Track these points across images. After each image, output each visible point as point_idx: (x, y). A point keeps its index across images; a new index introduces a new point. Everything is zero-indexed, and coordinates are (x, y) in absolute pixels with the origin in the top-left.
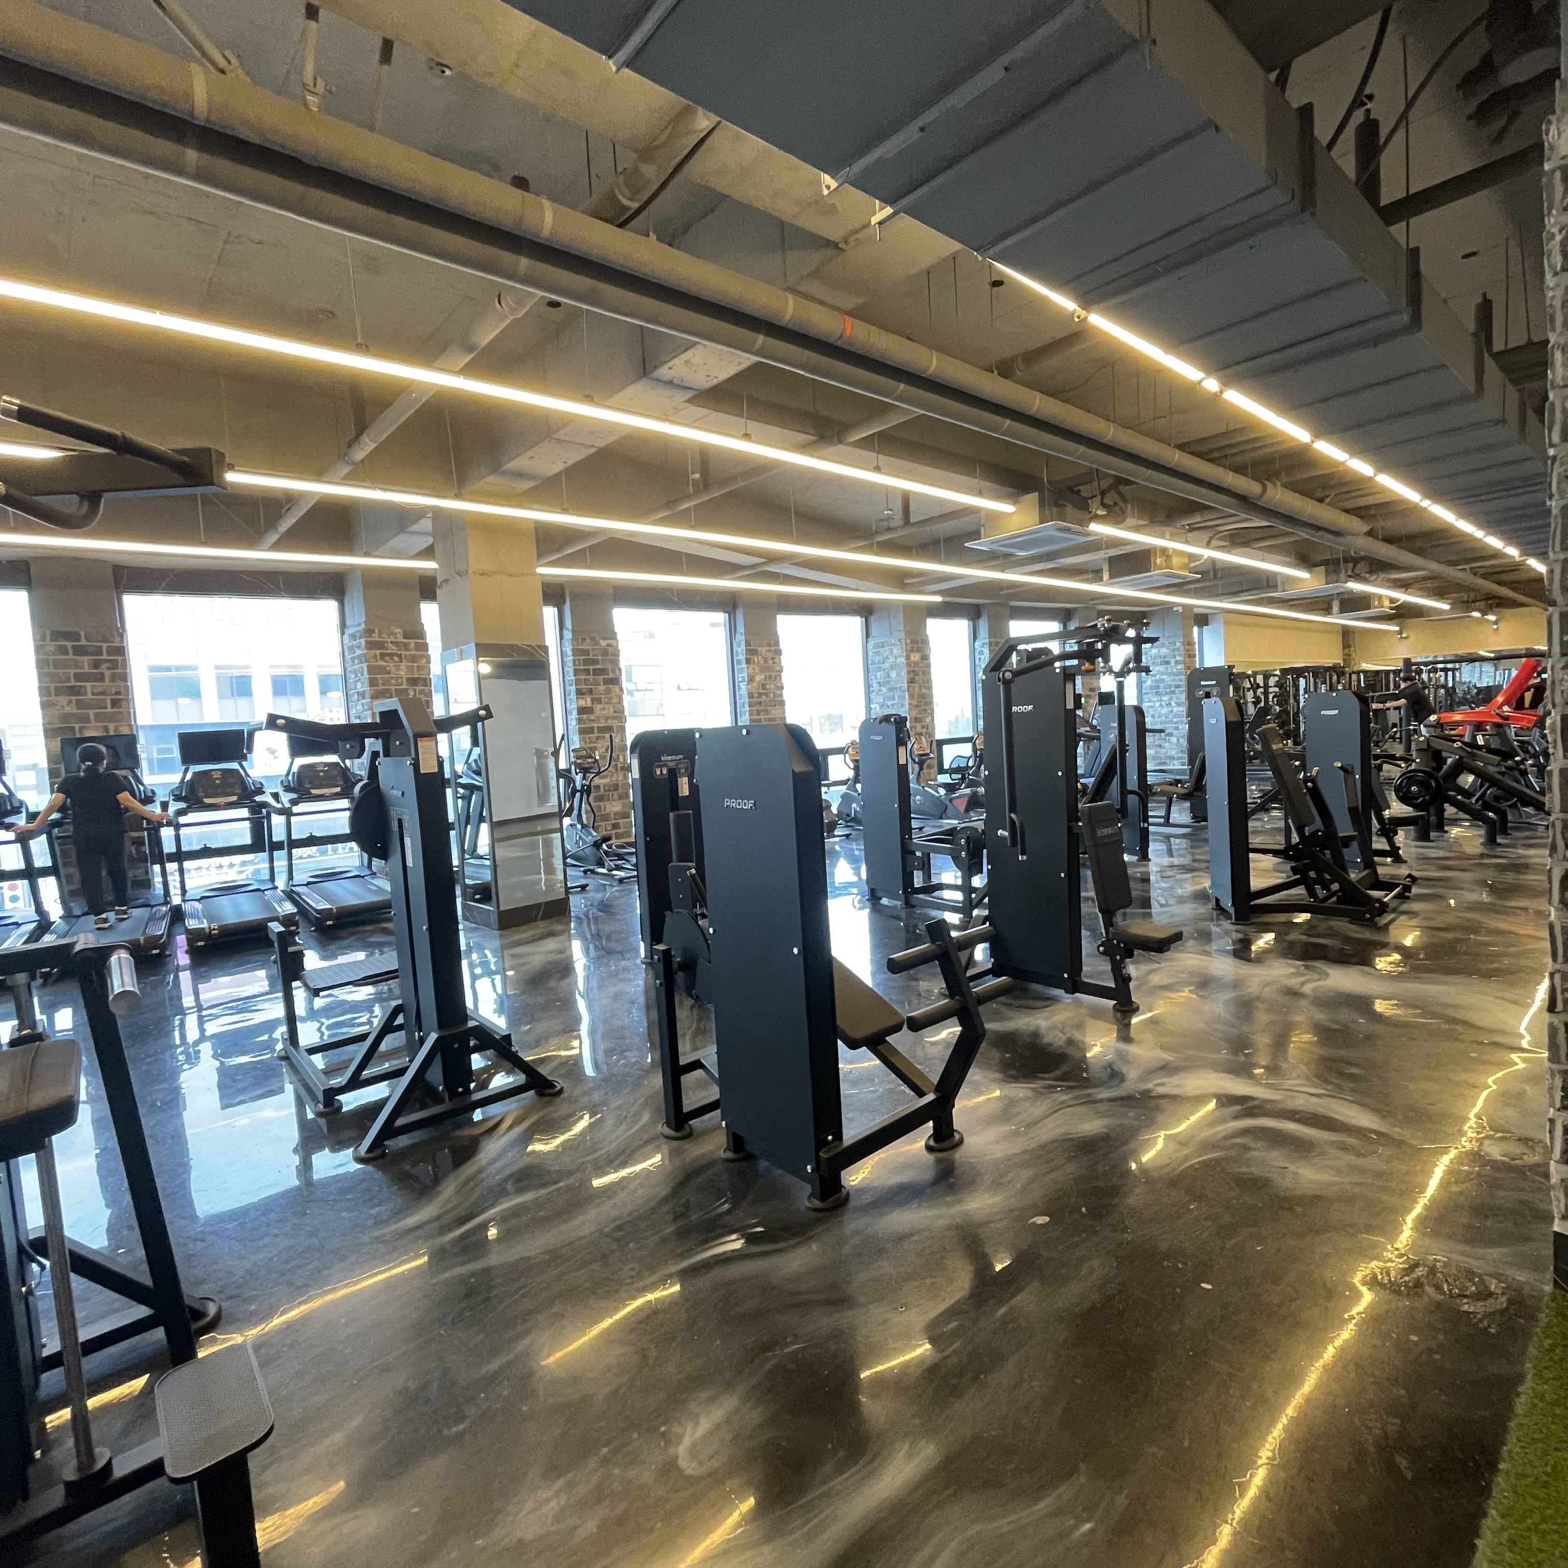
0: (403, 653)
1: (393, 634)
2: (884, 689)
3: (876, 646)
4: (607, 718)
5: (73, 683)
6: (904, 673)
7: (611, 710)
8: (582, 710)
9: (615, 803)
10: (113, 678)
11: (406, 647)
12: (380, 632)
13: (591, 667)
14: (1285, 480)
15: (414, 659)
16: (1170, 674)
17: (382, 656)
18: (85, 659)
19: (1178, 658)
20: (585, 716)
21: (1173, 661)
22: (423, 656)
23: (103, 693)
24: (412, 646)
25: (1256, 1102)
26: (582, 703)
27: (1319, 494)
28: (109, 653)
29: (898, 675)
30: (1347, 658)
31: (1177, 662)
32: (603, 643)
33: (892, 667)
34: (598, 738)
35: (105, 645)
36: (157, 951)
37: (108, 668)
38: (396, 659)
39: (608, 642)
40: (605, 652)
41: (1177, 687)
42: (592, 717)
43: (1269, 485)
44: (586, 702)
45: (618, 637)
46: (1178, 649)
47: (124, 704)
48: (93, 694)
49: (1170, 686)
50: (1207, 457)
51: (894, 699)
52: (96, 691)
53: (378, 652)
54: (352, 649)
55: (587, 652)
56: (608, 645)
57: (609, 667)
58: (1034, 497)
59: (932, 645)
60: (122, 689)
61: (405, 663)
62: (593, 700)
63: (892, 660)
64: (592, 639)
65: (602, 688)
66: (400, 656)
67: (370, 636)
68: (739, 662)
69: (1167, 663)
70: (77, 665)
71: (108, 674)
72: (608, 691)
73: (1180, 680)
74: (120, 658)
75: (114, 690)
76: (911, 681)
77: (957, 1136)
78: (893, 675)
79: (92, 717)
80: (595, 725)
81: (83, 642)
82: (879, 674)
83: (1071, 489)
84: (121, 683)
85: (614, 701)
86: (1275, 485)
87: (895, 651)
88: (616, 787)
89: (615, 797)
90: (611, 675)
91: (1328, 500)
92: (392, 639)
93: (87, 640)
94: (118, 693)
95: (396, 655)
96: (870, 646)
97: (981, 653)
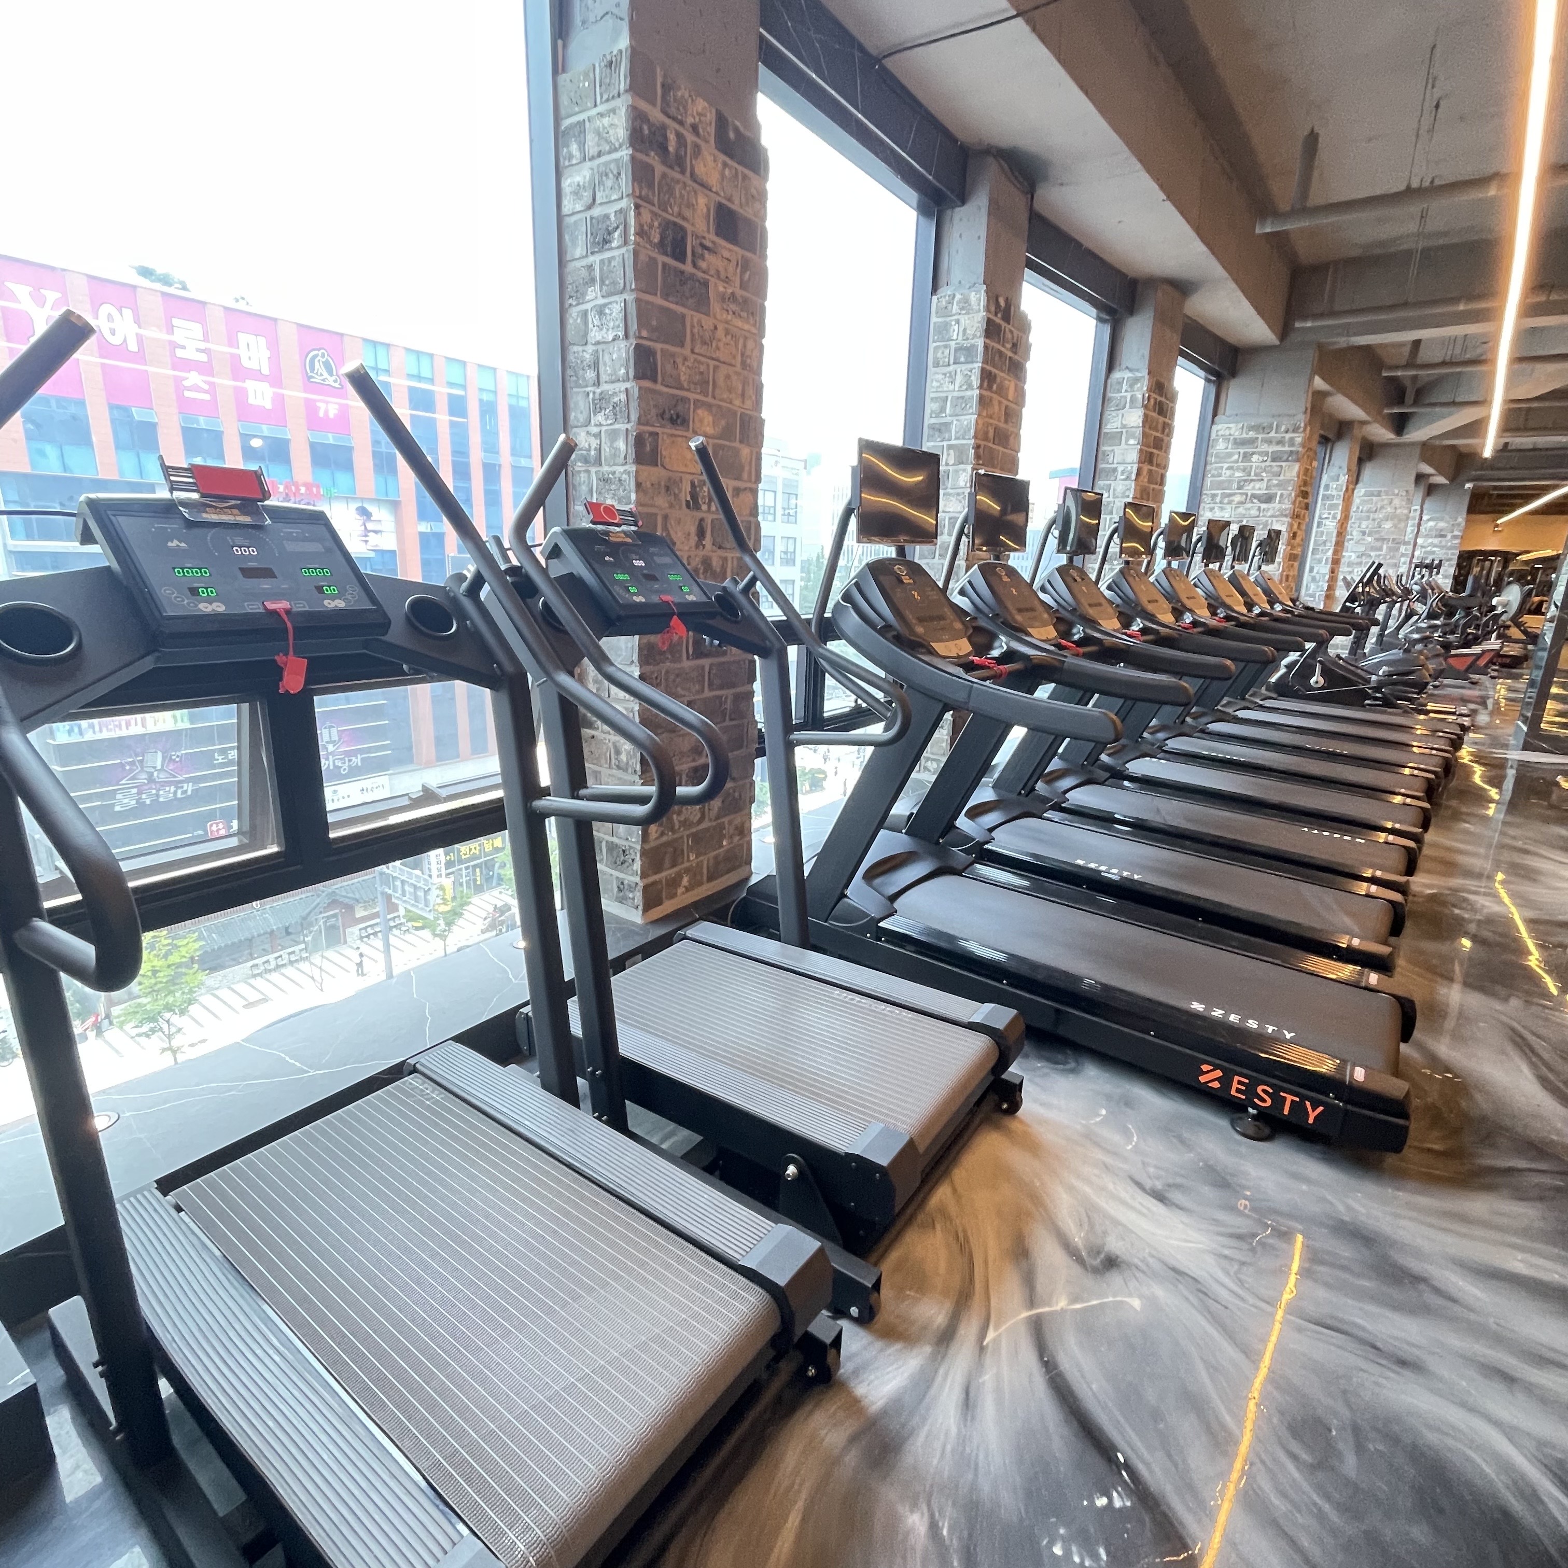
16: (1442, 547)
19: (1456, 533)
21: (1449, 537)
31: (1455, 537)
46: (1459, 525)
73: (1453, 554)
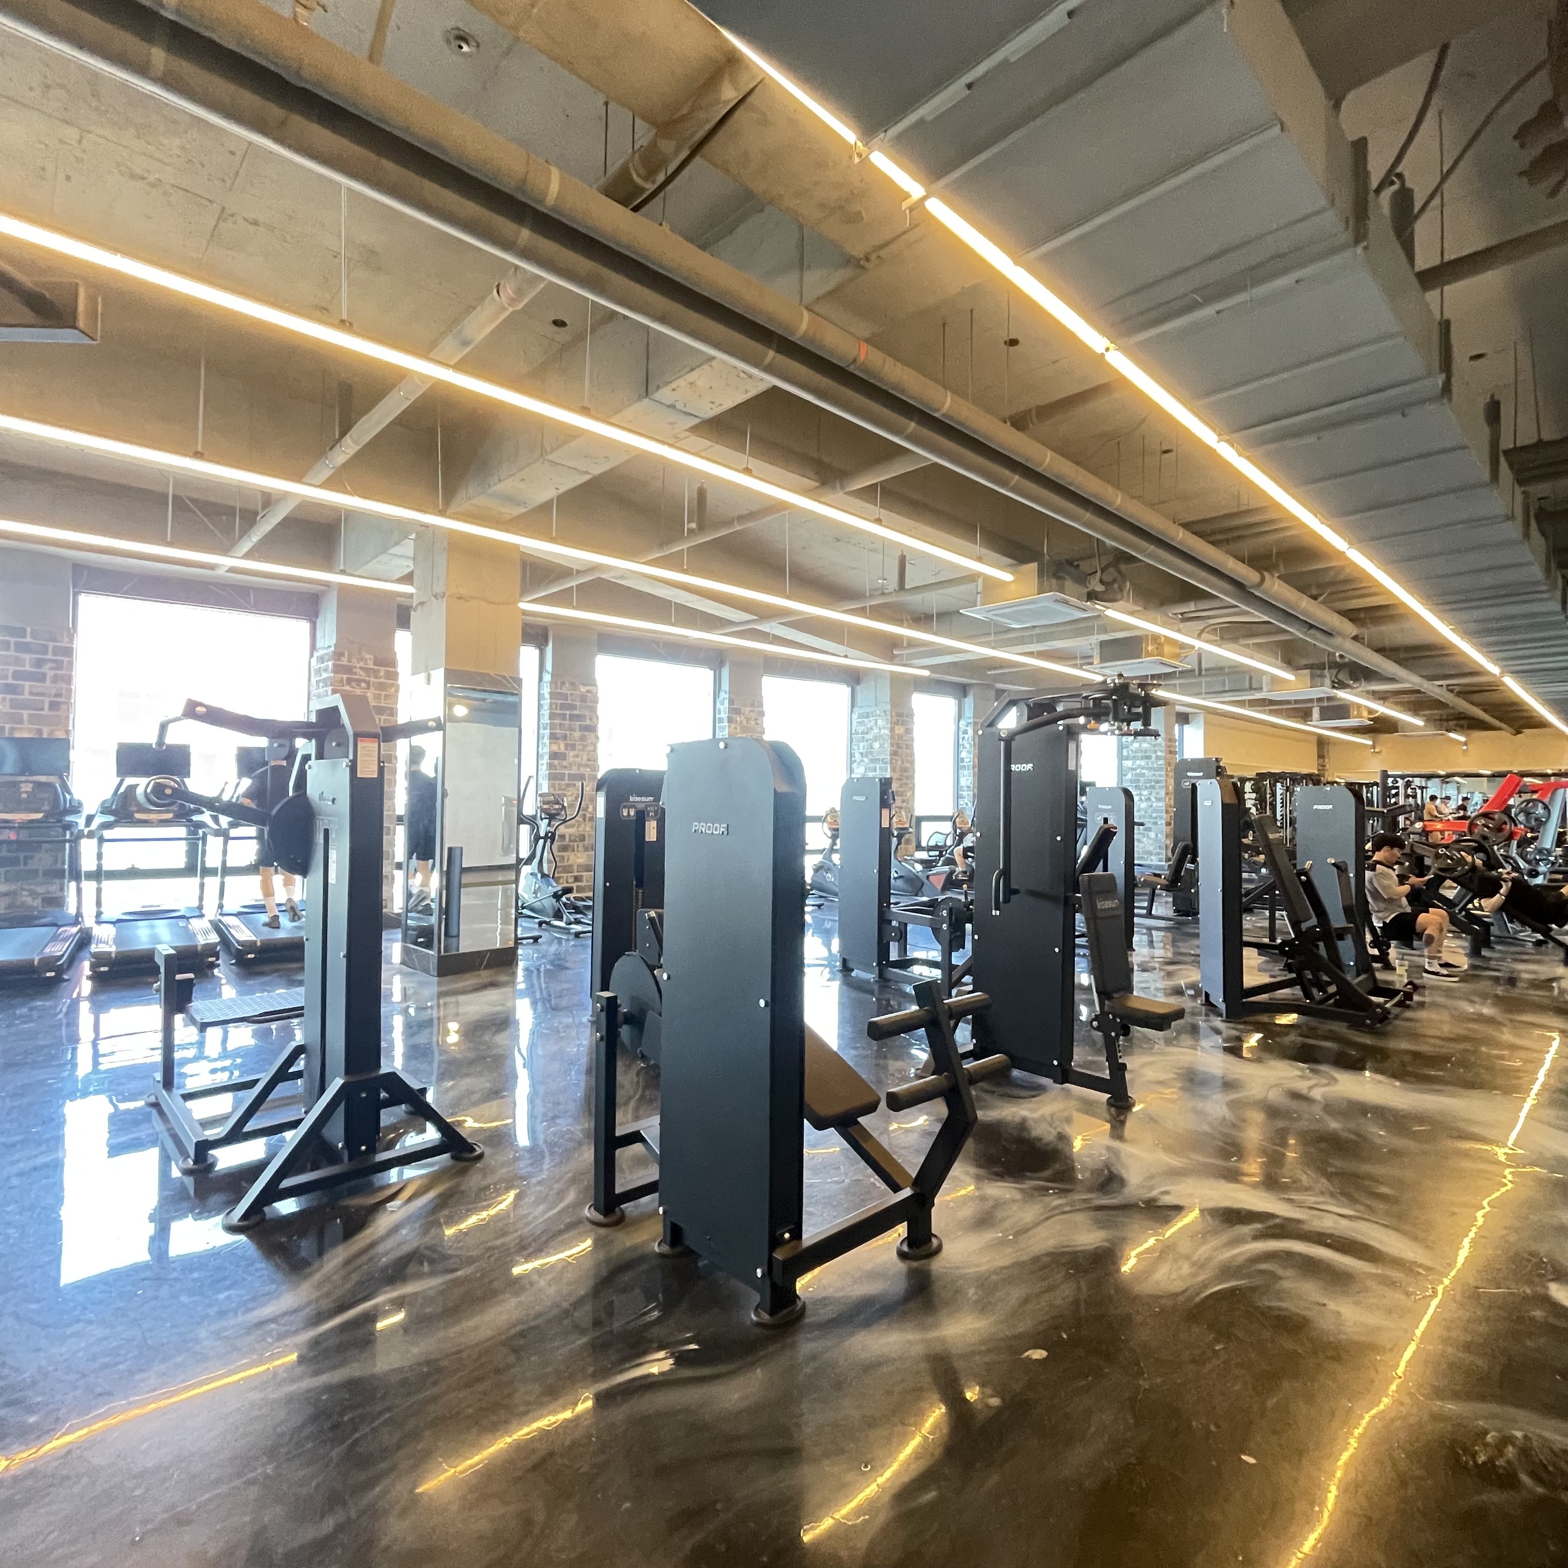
0: (372, 680)
1: (362, 659)
2: (866, 760)
3: (861, 716)
4: (580, 765)
5: (10, 681)
6: (887, 745)
7: (585, 758)
8: (554, 756)
9: (579, 855)
10: (55, 679)
11: (376, 673)
12: (350, 656)
13: (568, 712)
14: (1283, 571)
15: (381, 687)
16: (1150, 769)
17: (349, 681)
18: (27, 657)
19: (1159, 754)
20: (556, 762)
21: (1154, 756)
22: (392, 685)
23: (42, 694)
24: (382, 674)
25: (1277, 1221)
26: (555, 748)
27: (1314, 591)
28: (54, 653)
29: (881, 746)
30: (1322, 767)
31: (1158, 758)
32: (583, 689)
33: (876, 739)
34: (568, 785)
35: (51, 645)
36: (53, 974)
37: (51, 669)
38: (363, 685)
39: (588, 688)
40: (583, 698)
41: (1157, 782)
42: (565, 763)
43: (1266, 574)
44: (561, 747)
45: (598, 683)
47: (63, 707)
48: (31, 693)
49: (1150, 781)
50: (1211, 539)
51: (875, 770)
52: (35, 691)
53: (345, 676)
54: (318, 672)
55: (565, 696)
56: (588, 691)
57: (587, 713)
58: (1034, 566)
59: (916, 719)
60: (64, 692)
61: (372, 690)
62: (566, 746)
63: (876, 731)
64: (572, 684)
65: (577, 734)
66: (368, 683)
67: (339, 660)
68: (721, 720)
69: (1148, 757)
70: (17, 661)
71: (50, 674)
72: (583, 738)
73: (1165, 774)
74: (66, 659)
75: (54, 691)
76: (894, 754)
77: (935, 1241)
78: (876, 745)
79: (25, 717)
80: (567, 772)
81: (28, 639)
82: (861, 745)
83: (1070, 563)
84: (64, 686)
85: (588, 749)
86: (1273, 576)
87: (880, 722)
88: (582, 838)
89: (581, 848)
90: (588, 722)
91: (1321, 599)
92: (362, 664)
93: (32, 637)
94: (56, 695)
95: (364, 681)
96: (855, 716)
97: (965, 732)
